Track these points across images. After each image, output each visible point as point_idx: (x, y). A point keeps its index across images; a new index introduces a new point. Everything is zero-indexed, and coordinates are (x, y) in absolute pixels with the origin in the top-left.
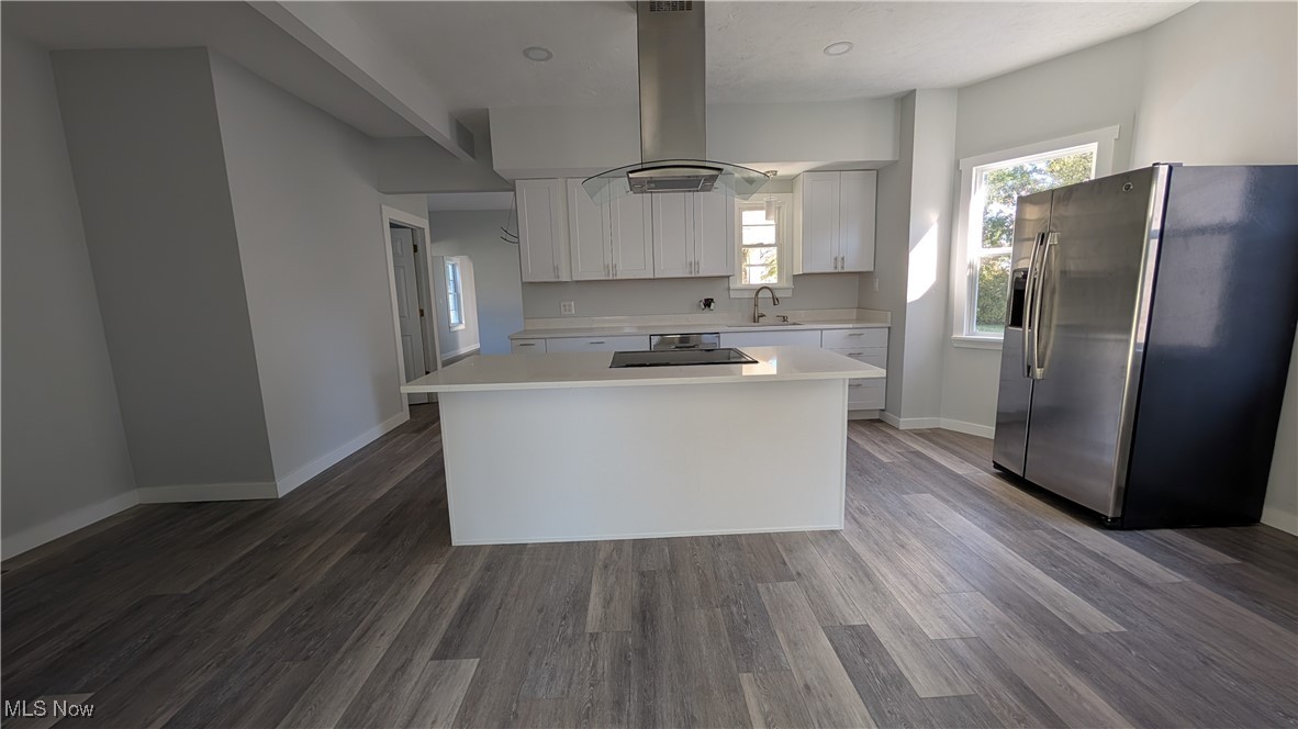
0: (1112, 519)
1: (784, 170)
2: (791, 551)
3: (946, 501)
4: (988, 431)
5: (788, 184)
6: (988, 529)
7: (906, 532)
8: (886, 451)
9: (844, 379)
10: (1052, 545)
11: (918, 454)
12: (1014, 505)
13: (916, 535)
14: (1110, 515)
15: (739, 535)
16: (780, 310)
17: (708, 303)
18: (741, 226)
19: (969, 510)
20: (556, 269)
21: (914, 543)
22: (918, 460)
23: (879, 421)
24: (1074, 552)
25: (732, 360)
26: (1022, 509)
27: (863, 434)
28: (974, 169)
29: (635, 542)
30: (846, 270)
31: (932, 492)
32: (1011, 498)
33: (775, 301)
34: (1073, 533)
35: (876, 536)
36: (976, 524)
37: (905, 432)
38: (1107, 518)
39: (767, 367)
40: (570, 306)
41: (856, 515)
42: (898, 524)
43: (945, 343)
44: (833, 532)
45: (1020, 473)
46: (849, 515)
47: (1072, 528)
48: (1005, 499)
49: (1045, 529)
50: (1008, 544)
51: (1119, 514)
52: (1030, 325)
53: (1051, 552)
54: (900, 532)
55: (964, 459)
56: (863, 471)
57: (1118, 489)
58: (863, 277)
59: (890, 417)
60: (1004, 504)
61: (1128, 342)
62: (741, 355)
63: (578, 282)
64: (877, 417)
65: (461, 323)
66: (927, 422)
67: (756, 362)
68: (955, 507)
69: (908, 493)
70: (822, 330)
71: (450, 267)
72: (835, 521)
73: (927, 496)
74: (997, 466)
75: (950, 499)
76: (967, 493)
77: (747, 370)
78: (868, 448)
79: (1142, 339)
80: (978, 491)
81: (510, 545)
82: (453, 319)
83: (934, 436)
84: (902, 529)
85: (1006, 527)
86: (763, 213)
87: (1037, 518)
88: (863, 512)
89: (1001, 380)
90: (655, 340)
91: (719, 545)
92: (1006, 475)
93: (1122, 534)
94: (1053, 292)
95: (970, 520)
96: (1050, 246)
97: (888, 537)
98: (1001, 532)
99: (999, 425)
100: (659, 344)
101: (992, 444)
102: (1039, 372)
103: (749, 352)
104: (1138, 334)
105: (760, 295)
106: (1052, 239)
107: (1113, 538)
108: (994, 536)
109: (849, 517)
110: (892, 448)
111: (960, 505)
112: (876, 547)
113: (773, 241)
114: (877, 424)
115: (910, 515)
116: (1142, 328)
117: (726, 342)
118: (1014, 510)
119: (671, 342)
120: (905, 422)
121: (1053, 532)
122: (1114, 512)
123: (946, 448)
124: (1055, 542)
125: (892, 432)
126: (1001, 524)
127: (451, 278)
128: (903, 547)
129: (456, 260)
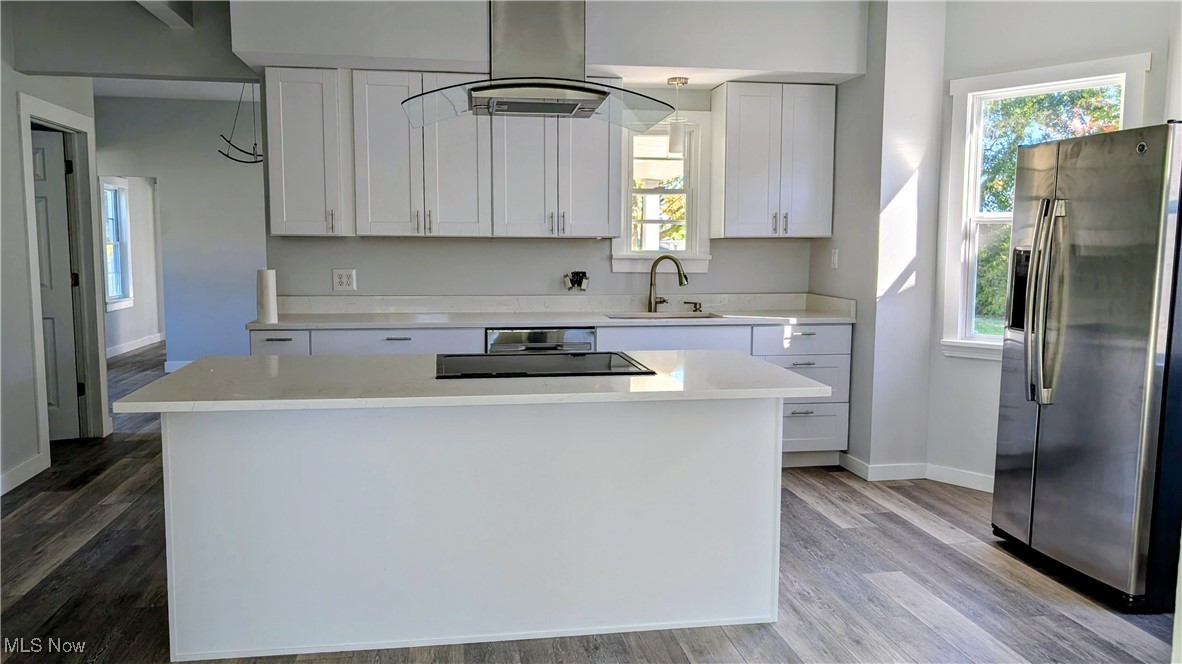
0: (1134, 597)
1: (698, 77)
2: (701, 653)
3: (923, 581)
4: (984, 480)
5: (705, 98)
6: (975, 617)
7: (864, 623)
8: (845, 512)
9: (778, 399)
10: (1057, 635)
11: (891, 517)
12: (1013, 584)
13: (878, 626)
14: (1131, 591)
15: (627, 634)
16: (690, 292)
17: (578, 279)
18: (631, 158)
19: (955, 594)
20: (330, 216)
21: (874, 636)
22: (890, 526)
23: (839, 469)
24: (1083, 643)
25: (613, 370)
26: (1025, 589)
27: (813, 488)
28: (970, 95)
29: (469, 649)
30: (790, 234)
31: (905, 569)
32: (1012, 575)
33: (682, 277)
34: (1086, 619)
35: (821, 630)
36: (961, 611)
37: (875, 485)
38: (1128, 596)
39: (668, 381)
40: (349, 277)
41: (796, 603)
42: (854, 614)
43: (932, 348)
44: (762, 626)
45: (1024, 539)
46: (785, 601)
47: (1085, 613)
48: (1004, 578)
49: (1051, 615)
50: (998, 635)
51: (1143, 592)
52: (1033, 329)
53: (1054, 644)
54: (855, 623)
55: (956, 523)
56: (810, 542)
57: (1140, 557)
58: (815, 246)
59: (854, 462)
60: (1000, 583)
61: (1145, 351)
62: (629, 361)
63: (363, 237)
64: (838, 464)
65: (125, 295)
66: (906, 470)
67: (653, 373)
68: (934, 589)
69: (871, 572)
70: (752, 326)
71: (109, 195)
72: (766, 611)
73: (899, 575)
74: (997, 531)
75: (929, 577)
76: (951, 568)
77: (637, 384)
78: (822, 508)
79: (1162, 349)
80: (968, 566)
81: (268, 658)
82: (113, 290)
83: (917, 491)
84: (859, 619)
85: (999, 613)
86: (665, 140)
87: (1042, 601)
88: (804, 597)
89: (1001, 406)
90: (494, 336)
91: (597, 648)
92: (1010, 545)
93: (1147, 619)
94: (1061, 281)
95: (953, 605)
96: (1057, 217)
97: (838, 631)
98: (991, 618)
99: (999, 473)
100: (500, 342)
101: (991, 499)
102: (1045, 394)
103: (643, 358)
104: (1157, 344)
105: (659, 269)
106: (1059, 209)
107: (1137, 624)
108: (983, 625)
109: (786, 606)
110: (855, 509)
111: (941, 585)
112: (821, 644)
113: (679, 185)
114: (835, 474)
115: (870, 600)
116: (1162, 336)
117: (605, 342)
118: (1014, 592)
119: (517, 340)
120: (876, 469)
121: (1061, 619)
122: (1137, 589)
123: (930, 507)
124: (1060, 631)
125: (856, 485)
126: (993, 610)
127: (111, 214)
128: (858, 642)
129: (122, 183)
